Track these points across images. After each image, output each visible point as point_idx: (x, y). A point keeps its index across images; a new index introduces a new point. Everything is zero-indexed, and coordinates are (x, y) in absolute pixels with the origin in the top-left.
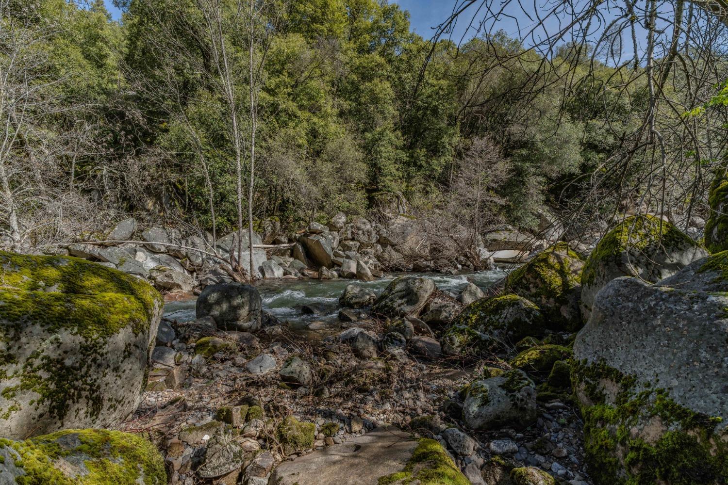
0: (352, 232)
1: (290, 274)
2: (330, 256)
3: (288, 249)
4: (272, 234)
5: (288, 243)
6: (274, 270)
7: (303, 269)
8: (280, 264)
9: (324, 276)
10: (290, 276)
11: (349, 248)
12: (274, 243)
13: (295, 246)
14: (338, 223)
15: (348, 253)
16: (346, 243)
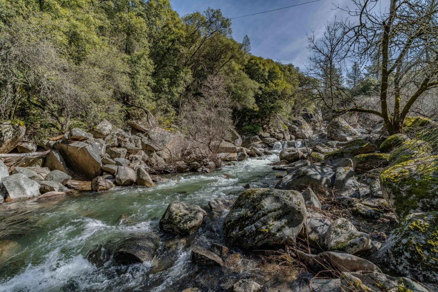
0: (118, 139)
1: (52, 189)
2: (99, 164)
3: (39, 158)
4: (13, 141)
5: (37, 151)
6: (25, 187)
7: (67, 180)
8: (33, 178)
9: (100, 187)
10: (53, 192)
11: (118, 155)
12: (15, 151)
13: (49, 154)
14: (104, 130)
15: (117, 159)
16: (114, 149)
